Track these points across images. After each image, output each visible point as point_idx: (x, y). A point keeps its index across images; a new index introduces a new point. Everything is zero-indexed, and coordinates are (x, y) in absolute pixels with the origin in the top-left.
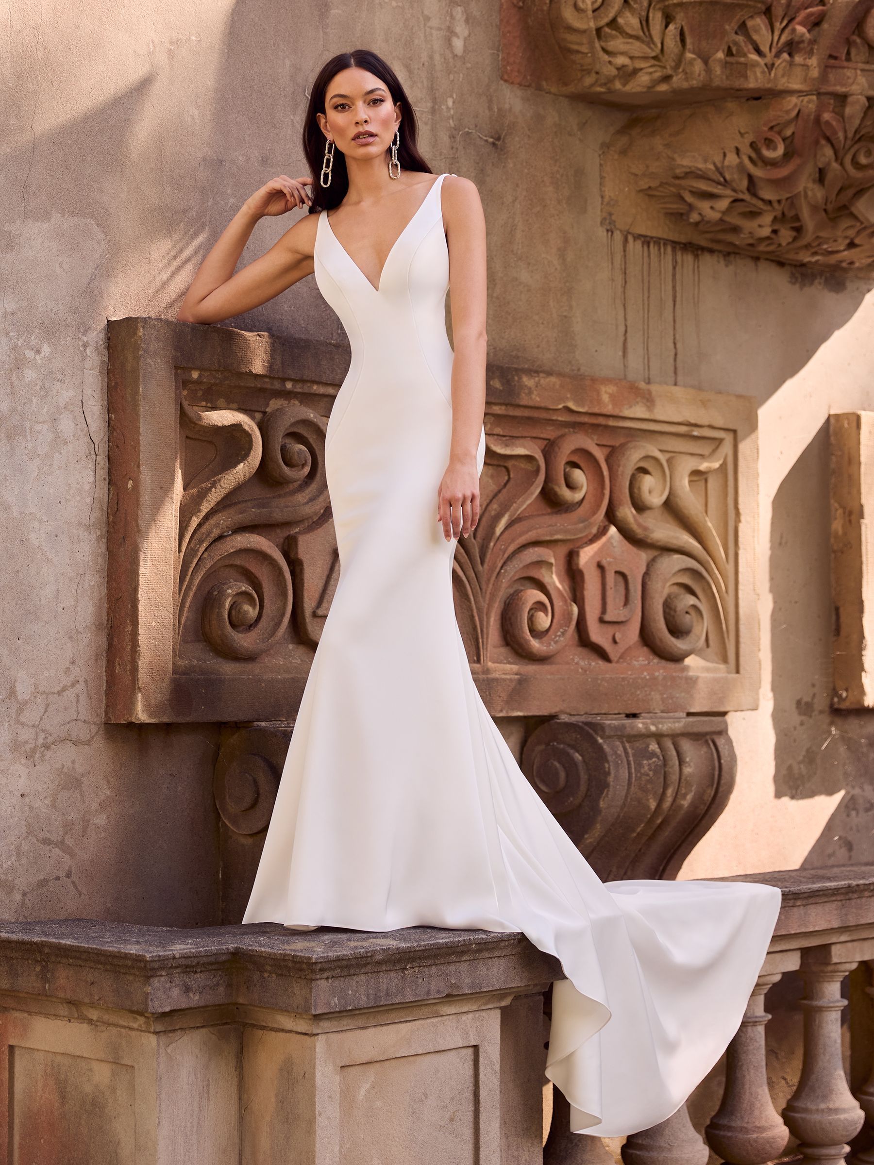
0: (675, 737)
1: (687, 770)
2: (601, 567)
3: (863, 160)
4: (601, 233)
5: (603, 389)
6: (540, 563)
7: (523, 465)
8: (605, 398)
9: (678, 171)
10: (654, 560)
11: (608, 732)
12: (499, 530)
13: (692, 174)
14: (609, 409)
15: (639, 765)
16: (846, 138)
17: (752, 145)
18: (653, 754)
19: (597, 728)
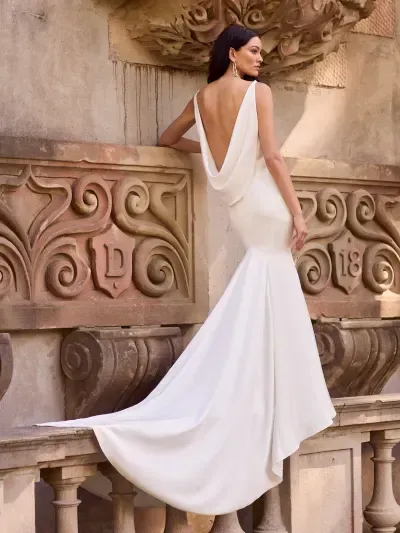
0: (146, 339)
1: (152, 356)
2: (106, 247)
3: (254, 19)
4: (110, 63)
5: (107, 149)
6: (67, 246)
7: (59, 192)
8: (108, 155)
9: (153, 28)
10: (141, 242)
11: (102, 336)
12: (42, 229)
13: (159, 30)
14: (111, 161)
15: (123, 354)
16: (242, 8)
17: (190, 13)
18: (131, 348)
19: (97, 334)
